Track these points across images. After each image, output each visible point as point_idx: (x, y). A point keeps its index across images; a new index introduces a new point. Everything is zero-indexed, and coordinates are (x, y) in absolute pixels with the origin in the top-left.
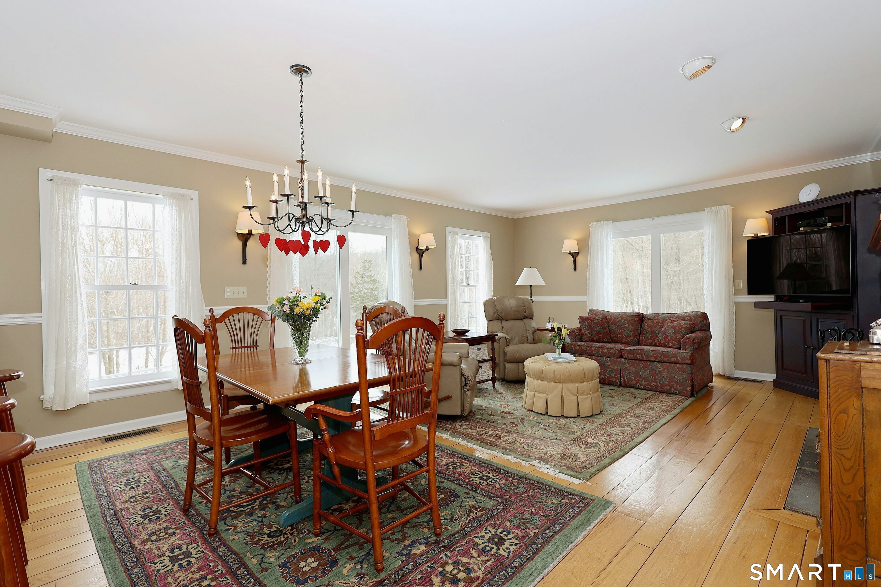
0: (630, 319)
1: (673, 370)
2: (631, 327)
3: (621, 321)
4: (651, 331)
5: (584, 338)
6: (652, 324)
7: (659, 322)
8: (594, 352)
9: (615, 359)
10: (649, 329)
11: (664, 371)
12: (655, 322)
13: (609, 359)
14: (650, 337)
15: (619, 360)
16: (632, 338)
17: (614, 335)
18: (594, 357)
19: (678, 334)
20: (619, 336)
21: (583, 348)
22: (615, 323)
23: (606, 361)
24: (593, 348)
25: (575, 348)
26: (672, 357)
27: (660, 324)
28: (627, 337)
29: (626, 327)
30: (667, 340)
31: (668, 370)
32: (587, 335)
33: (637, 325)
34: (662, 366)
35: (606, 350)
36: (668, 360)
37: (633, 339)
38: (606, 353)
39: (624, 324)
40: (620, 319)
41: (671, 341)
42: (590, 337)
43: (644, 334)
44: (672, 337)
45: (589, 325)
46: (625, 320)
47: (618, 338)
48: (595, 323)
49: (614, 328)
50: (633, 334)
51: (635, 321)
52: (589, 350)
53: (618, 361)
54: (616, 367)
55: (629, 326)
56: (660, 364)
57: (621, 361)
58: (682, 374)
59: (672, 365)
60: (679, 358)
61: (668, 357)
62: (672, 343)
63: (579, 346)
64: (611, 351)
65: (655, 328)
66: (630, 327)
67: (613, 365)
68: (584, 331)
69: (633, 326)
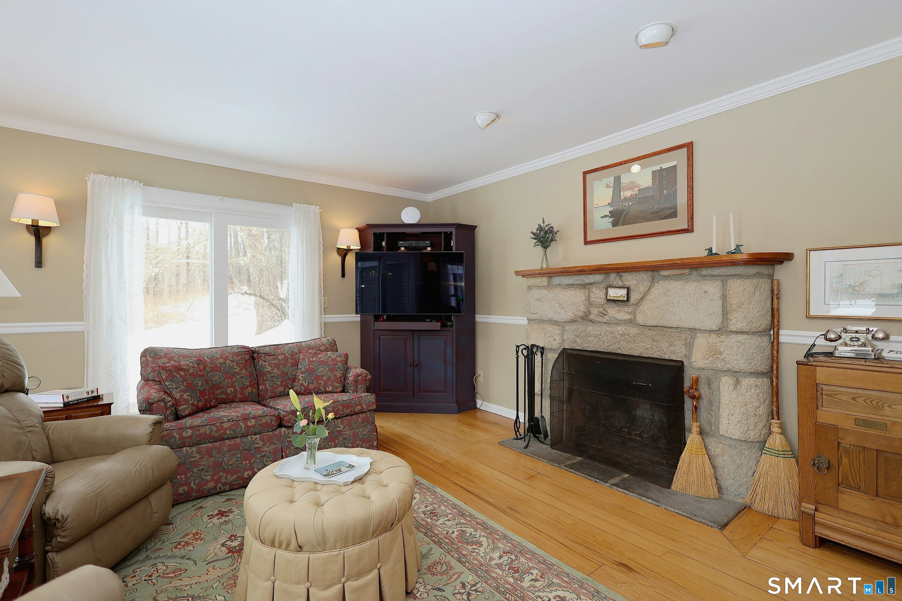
0: (239, 358)
1: (355, 424)
2: (244, 371)
3: (225, 363)
4: (280, 373)
5: (184, 410)
6: (277, 362)
7: (286, 358)
8: (228, 432)
9: (271, 433)
10: (276, 371)
11: (345, 429)
12: (280, 357)
13: (258, 436)
14: (279, 383)
15: (277, 432)
16: (250, 389)
17: (219, 391)
18: (227, 441)
19: (336, 372)
20: (229, 391)
21: (202, 430)
22: (215, 369)
23: (254, 442)
24: (225, 425)
25: (180, 434)
26: (356, 406)
27: (290, 361)
28: (242, 389)
29: (238, 373)
30: (322, 382)
31: (350, 426)
32: (187, 401)
33: (250, 367)
34: (342, 423)
35: (253, 422)
36: (351, 411)
37: (252, 391)
38: (254, 426)
39: (232, 368)
40: (222, 360)
41: (330, 383)
42: (193, 404)
43: (266, 380)
44: (329, 377)
45: (184, 380)
46: (233, 361)
47: (227, 394)
48: (191, 375)
49: (217, 377)
50: (250, 383)
51: (246, 361)
52: (217, 431)
53: (276, 435)
54: (273, 446)
55: (241, 370)
56: (339, 420)
57: (280, 432)
58: (365, 426)
59: (354, 417)
60: (364, 405)
61: (352, 406)
62: (333, 385)
63: (190, 428)
64: (264, 420)
65: (285, 367)
66: (242, 372)
67: (268, 444)
68: (179, 394)
69: (246, 369)
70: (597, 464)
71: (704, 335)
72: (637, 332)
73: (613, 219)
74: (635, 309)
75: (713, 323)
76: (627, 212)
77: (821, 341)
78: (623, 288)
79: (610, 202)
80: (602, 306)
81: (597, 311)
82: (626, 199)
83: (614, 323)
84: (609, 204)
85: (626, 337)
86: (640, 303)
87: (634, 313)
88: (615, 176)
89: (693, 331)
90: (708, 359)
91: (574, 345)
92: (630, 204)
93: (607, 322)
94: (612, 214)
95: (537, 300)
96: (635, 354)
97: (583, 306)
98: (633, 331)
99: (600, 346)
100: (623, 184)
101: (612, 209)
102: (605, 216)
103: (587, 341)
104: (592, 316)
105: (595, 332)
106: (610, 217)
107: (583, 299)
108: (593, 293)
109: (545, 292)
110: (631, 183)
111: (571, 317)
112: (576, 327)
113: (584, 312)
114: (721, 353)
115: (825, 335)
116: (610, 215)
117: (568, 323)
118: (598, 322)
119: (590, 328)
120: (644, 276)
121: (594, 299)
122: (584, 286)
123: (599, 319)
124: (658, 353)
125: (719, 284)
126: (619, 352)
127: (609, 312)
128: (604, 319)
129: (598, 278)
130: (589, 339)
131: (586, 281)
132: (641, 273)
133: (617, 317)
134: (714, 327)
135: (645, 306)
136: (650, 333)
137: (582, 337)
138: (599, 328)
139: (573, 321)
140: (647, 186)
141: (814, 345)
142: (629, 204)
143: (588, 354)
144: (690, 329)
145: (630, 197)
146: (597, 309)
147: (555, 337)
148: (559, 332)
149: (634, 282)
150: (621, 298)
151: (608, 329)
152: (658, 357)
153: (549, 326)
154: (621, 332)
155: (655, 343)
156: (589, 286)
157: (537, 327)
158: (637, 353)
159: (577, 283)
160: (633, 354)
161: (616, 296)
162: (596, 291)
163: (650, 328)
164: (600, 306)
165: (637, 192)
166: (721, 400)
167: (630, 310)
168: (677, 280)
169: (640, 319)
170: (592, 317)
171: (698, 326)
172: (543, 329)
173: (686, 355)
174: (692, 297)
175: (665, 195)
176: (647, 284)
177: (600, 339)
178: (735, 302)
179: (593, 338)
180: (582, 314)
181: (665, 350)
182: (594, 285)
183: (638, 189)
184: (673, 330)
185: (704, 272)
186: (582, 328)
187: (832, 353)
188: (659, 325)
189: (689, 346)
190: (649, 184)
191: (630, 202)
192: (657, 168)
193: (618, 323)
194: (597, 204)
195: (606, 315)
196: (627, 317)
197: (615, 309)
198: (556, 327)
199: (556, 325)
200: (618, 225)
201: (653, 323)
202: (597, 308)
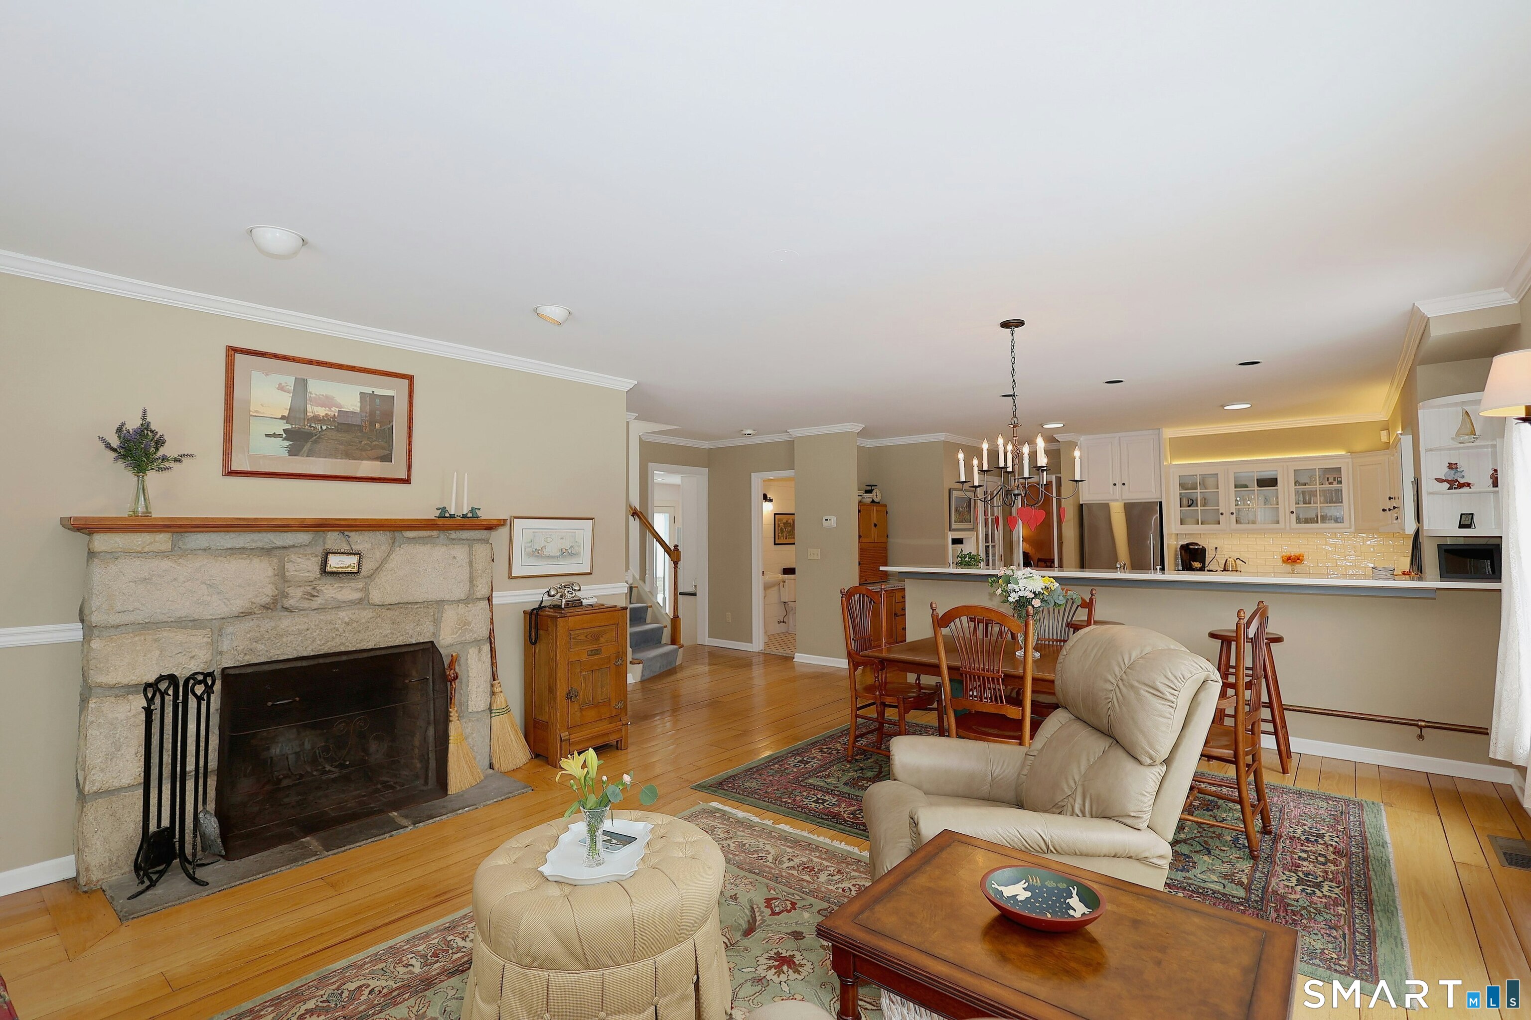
70: (340, 828)
71: (452, 606)
72: (371, 615)
73: (291, 443)
74: (366, 583)
75: (460, 592)
76: (317, 438)
77: (546, 597)
78: (353, 554)
79: (286, 415)
80: (310, 584)
81: (303, 591)
82: (316, 419)
83: (332, 608)
84: (283, 418)
85: (355, 625)
86: (374, 576)
87: (365, 590)
88: (298, 376)
89: (440, 603)
90: (457, 633)
91: (247, 658)
92: (324, 428)
93: (321, 606)
94: (289, 435)
95: (135, 582)
96: (367, 647)
97: (270, 586)
98: (367, 614)
99: (306, 648)
100: (311, 393)
101: (288, 426)
102: (275, 435)
103: (279, 644)
104: (292, 601)
105: (297, 627)
106: (285, 439)
107: (270, 572)
108: (291, 563)
109: (166, 564)
110: (327, 397)
111: (243, 607)
112: (252, 623)
113: (272, 596)
114: (469, 623)
115: (548, 592)
116: (284, 436)
117: (229, 620)
118: (301, 610)
119: (286, 622)
120: (381, 537)
121: (296, 573)
122: (267, 552)
123: (305, 604)
124: (401, 638)
125: (466, 549)
126: (343, 649)
127: (325, 591)
128: (313, 603)
129: (303, 537)
130: (284, 640)
131: (277, 543)
132: (378, 533)
133: (339, 598)
134: (463, 596)
135: (383, 579)
136: (389, 614)
137: (269, 639)
138: (305, 620)
139: (245, 614)
140: (351, 410)
141: (542, 602)
142: (321, 427)
143: (281, 666)
144: (437, 602)
145: (323, 417)
146: (302, 589)
147: (196, 651)
148: (206, 640)
149: (368, 546)
150: (349, 570)
151: (322, 617)
152: (401, 643)
153: (175, 632)
154: (347, 620)
155: (395, 627)
156: (277, 552)
157: (136, 639)
158: (370, 645)
159: (254, 545)
160: (365, 647)
161: (342, 566)
162: (299, 560)
163: (389, 606)
164: (306, 584)
165: (336, 414)
166: (470, 674)
167: (361, 585)
168: (424, 544)
169: (376, 596)
170: (290, 602)
171: (447, 598)
172: (155, 640)
173: (434, 633)
174: (441, 564)
175: (378, 429)
176: (385, 548)
177: (307, 636)
178: (480, 568)
179: (292, 637)
180: (268, 600)
181: (411, 632)
182: (291, 549)
183: (337, 409)
184: (418, 606)
185: (454, 535)
186: (267, 624)
187: (559, 605)
188: (402, 602)
189: (437, 622)
190: (355, 408)
191: (324, 424)
192: (369, 390)
193: (339, 606)
194: (256, 411)
195: (317, 596)
196: (356, 596)
197: (335, 586)
198: (194, 632)
199: (195, 628)
200: (301, 454)
201: (394, 600)
202: (300, 586)
